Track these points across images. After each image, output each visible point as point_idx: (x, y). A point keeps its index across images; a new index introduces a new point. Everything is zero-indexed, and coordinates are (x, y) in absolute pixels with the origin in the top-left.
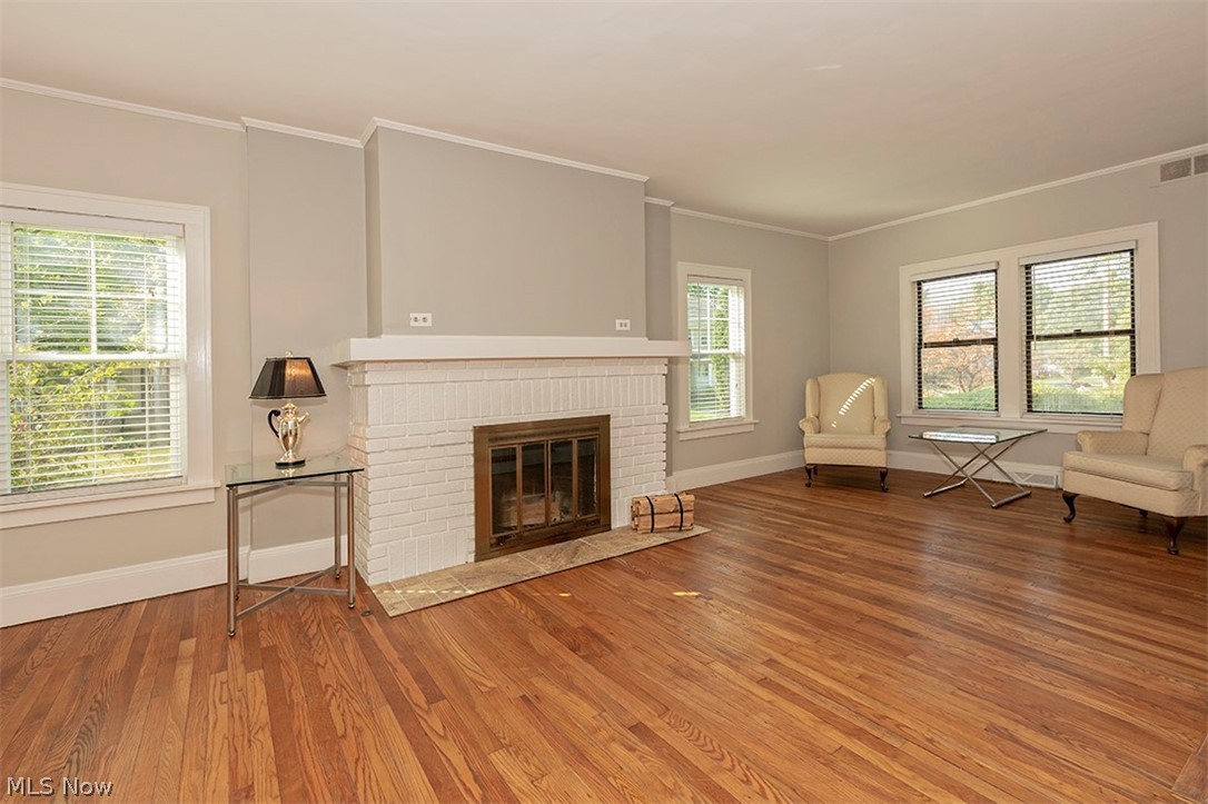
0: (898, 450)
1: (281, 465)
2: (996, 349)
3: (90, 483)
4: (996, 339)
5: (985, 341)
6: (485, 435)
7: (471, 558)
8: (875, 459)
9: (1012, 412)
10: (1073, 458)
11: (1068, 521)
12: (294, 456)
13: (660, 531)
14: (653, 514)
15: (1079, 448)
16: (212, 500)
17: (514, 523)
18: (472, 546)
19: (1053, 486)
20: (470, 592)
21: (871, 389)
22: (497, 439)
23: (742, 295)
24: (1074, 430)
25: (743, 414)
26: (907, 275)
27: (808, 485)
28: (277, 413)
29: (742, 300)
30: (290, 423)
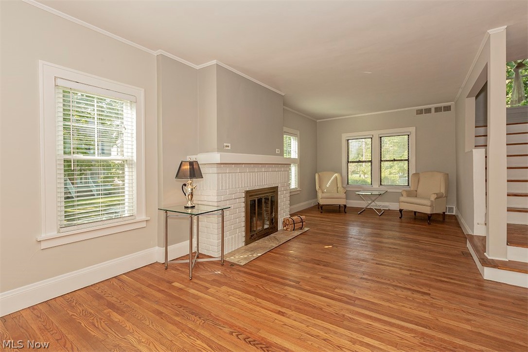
0: (350, 200)
1: (187, 208)
2: (371, 164)
3: (118, 217)
4: (371, 161)
5: (369, 161)
6: (248, 193)
7: (243, 244)
8: (342, 202)
9: (376, 185)
10: (402, 199)
11: (400, 218)
12: (191, 204)
13: (297, 230)
14: (294, 224)
15: (402, 196)
16: (145, 226)
17: (255, 229)
18: (244, 239)
19: (388, 209)
20: (260, 255)
21: (336, 177)
22: (252, 196)
23: (297, 141)
24: (400, 191)
25: (297, 187)
26: (344, 137)
27: (321, 212)
28: (185, 185)
29: (297, 143)
30: (190, 189)
